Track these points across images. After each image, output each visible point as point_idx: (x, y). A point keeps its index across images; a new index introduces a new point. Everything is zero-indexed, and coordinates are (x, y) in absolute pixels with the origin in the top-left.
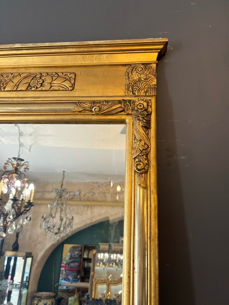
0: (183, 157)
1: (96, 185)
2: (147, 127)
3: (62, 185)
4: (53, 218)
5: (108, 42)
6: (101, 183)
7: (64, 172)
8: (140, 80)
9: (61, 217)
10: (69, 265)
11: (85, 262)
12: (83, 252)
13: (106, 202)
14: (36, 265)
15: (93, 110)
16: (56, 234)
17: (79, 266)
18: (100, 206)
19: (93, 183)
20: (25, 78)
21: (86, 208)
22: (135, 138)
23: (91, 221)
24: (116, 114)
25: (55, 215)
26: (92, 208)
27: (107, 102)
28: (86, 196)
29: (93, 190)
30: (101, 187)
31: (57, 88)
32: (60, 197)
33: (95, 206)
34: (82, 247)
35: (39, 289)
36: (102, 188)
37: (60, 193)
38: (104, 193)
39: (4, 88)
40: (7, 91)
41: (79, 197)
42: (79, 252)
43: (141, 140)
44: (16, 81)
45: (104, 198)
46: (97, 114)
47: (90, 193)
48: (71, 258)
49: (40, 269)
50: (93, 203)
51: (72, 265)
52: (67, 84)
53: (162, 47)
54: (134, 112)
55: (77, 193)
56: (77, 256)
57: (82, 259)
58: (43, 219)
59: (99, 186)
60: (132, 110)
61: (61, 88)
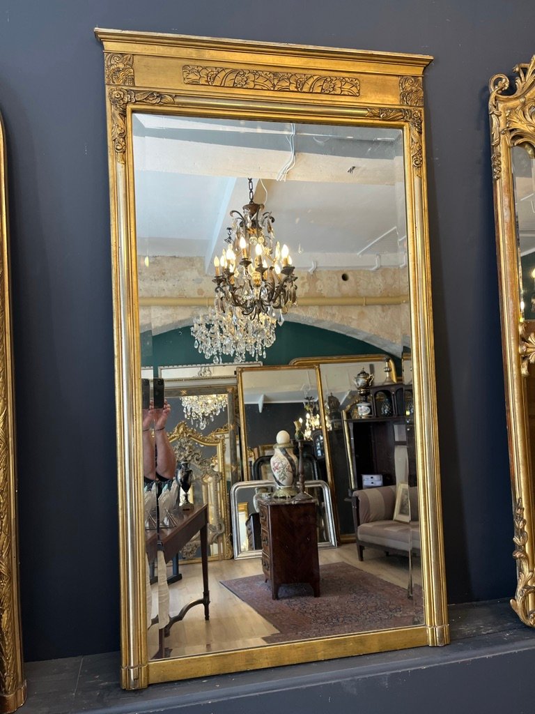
0: (437, 159)
2: (420, 133)
8: (411, 91)
15: (381, 116)
20: (318, 80)
22: (412, 140)
24: (398, 120)
27: (392, 109)
31: (346, 93)
39: (301, 89)
40: (304, 92)
43: (416, 143)
44: (310, 82)
46: (384, 120)
52: (354, 90)
53: (426, 62)
54: (411, 120)
60: (410, 118)
61: (350, 94)
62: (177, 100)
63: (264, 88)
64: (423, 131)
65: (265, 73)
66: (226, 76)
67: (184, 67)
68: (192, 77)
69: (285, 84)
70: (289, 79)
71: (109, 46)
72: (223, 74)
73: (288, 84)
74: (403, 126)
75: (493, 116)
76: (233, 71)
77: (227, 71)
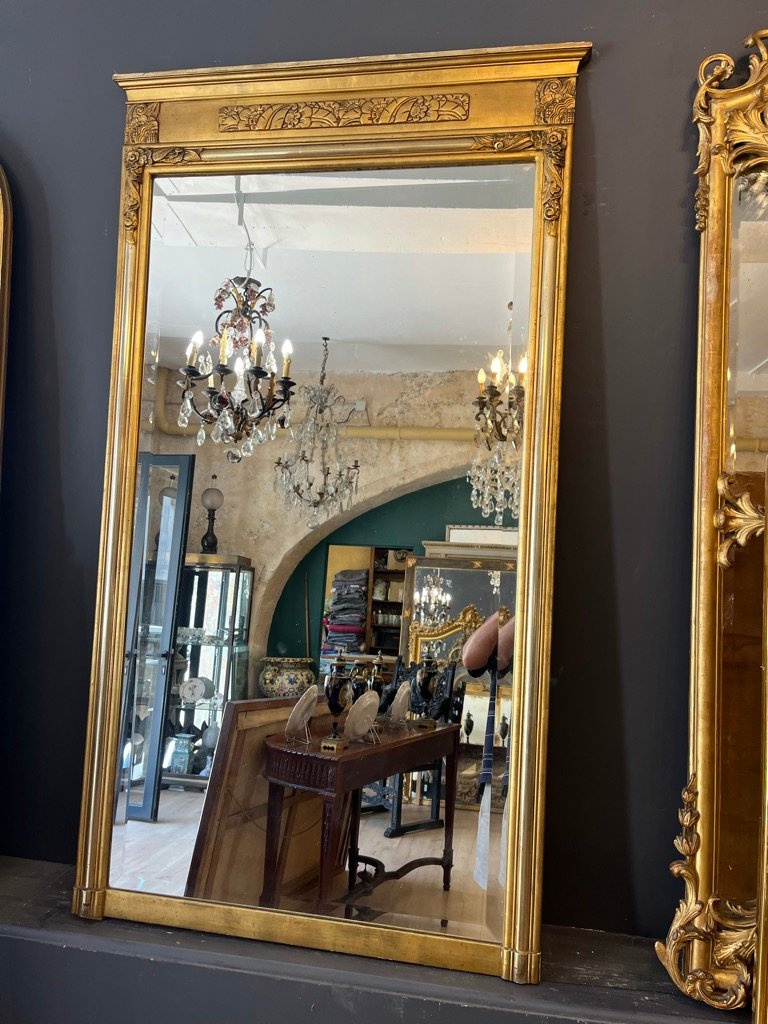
0: (603, 204)
1: (414, 383)
2: (560, 165)
3: (323, 377)
4: (307, 461)
5: (514, 49)
6: (426, 377)
7: (325, 339)
8: (554, 101)
9: (324, 464)
10: (333, 618)
11: (377, 613)
12: (370, 584)
13: (442, 428)
14: (262, 590)
15: (496, 146)
16: (316, 504)
17: (363, 621)
18: (425, 440)
19: (403, 376)
20: (403, 104)
21: (385, 447)
22: (546, 179)
23: (401, 482)
24: (524, 150)
25: (312, 455)
26: (401, 447)
27: (513, 134)
28: (386, 413)
29: (404, 397)
30: (427, 388)
31: (446, 118)
32: (321, 411)
33: (410, 440)
34: (367, 573)
35: (272, 650)
36: (429, 391)
37: (321, 397)
38: (436, 405)
39: (377, 120)
40: (382, 124)
41: (365, 417)
42: (361, 586)
43: (552, 182)
44: (391, 109)
45: (436, 419)
46: (500, 152)
47: (396, 406)
48: (339, 600)
49: (273, 604)
50: (406, 433)
51: (343, 617)
52: (460, 112)
53: (584, 53)
54: (546, 147)
55: (360, 406)
56: (357, 596)
57: (370, 603)
58: (279, 469)
59: (420, 385)
60: (543, 144)
61: (452, 118)
62: (205, 156)
63: (324, 125)
64: (568, 162)
65: (327, 103)
66: (274, 115)
67: (221, 110)
68: (230, 122)
69: (353, 116)
70: (360, 108)
71: (133, 95)
72: (270, 111)
73: (357, 116)
74: (533, 158)
75: (699, 125)
76: (283, 106)
77: (275, 108)
